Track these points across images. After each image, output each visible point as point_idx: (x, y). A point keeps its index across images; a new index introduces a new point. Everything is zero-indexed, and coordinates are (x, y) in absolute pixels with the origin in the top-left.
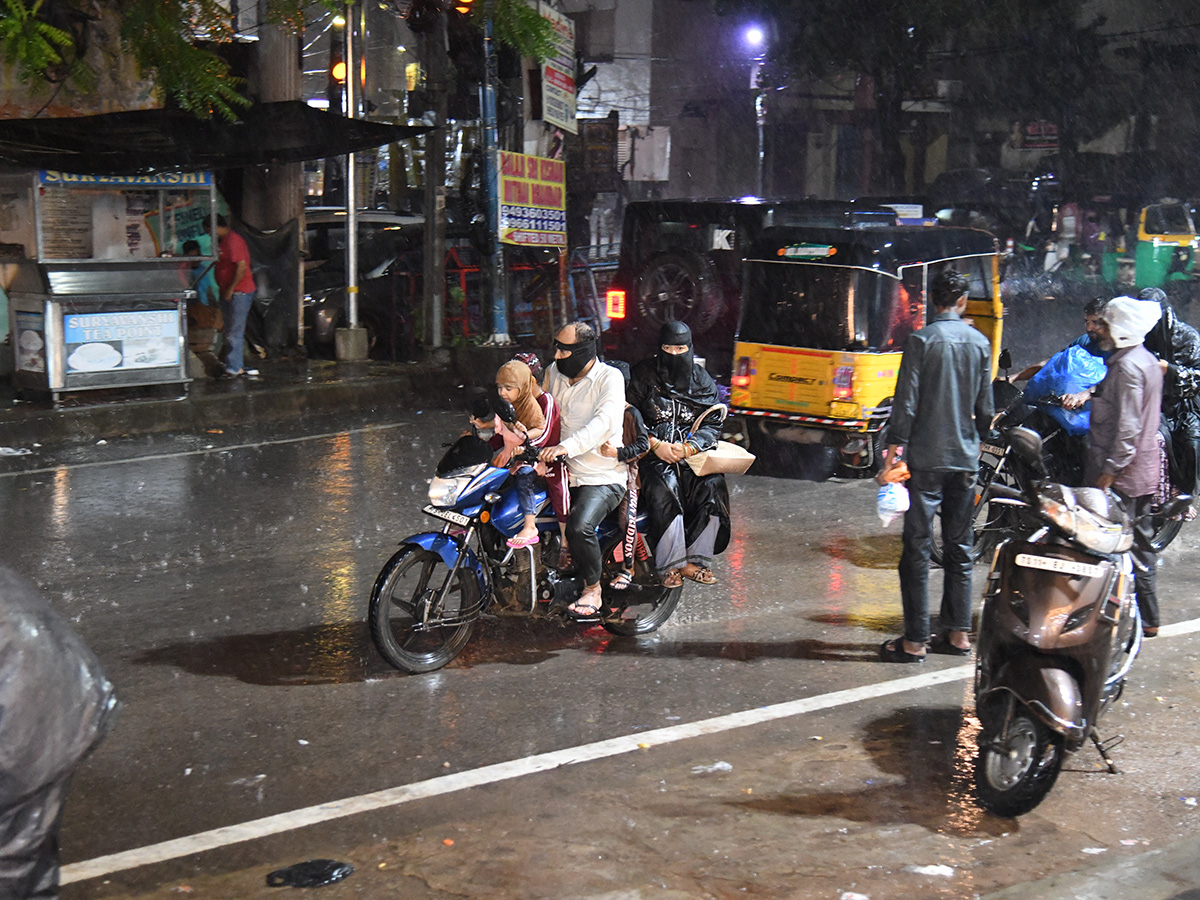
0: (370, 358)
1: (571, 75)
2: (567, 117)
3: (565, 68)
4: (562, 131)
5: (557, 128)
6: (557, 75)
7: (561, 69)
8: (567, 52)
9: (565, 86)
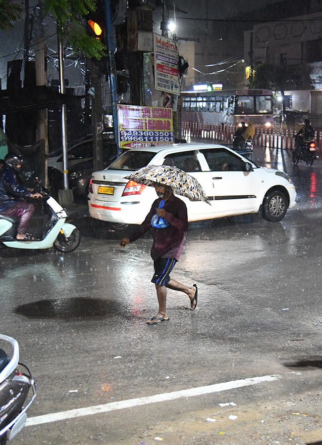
0: (74, 203)
1: (176, 67)
2: (172, 88)
3: (170, 64)
4: (169, 94)
5: (167, 93)
6: (165, 67)
7: (168, 65)
8: (173, 57)
9: (171, 73)
